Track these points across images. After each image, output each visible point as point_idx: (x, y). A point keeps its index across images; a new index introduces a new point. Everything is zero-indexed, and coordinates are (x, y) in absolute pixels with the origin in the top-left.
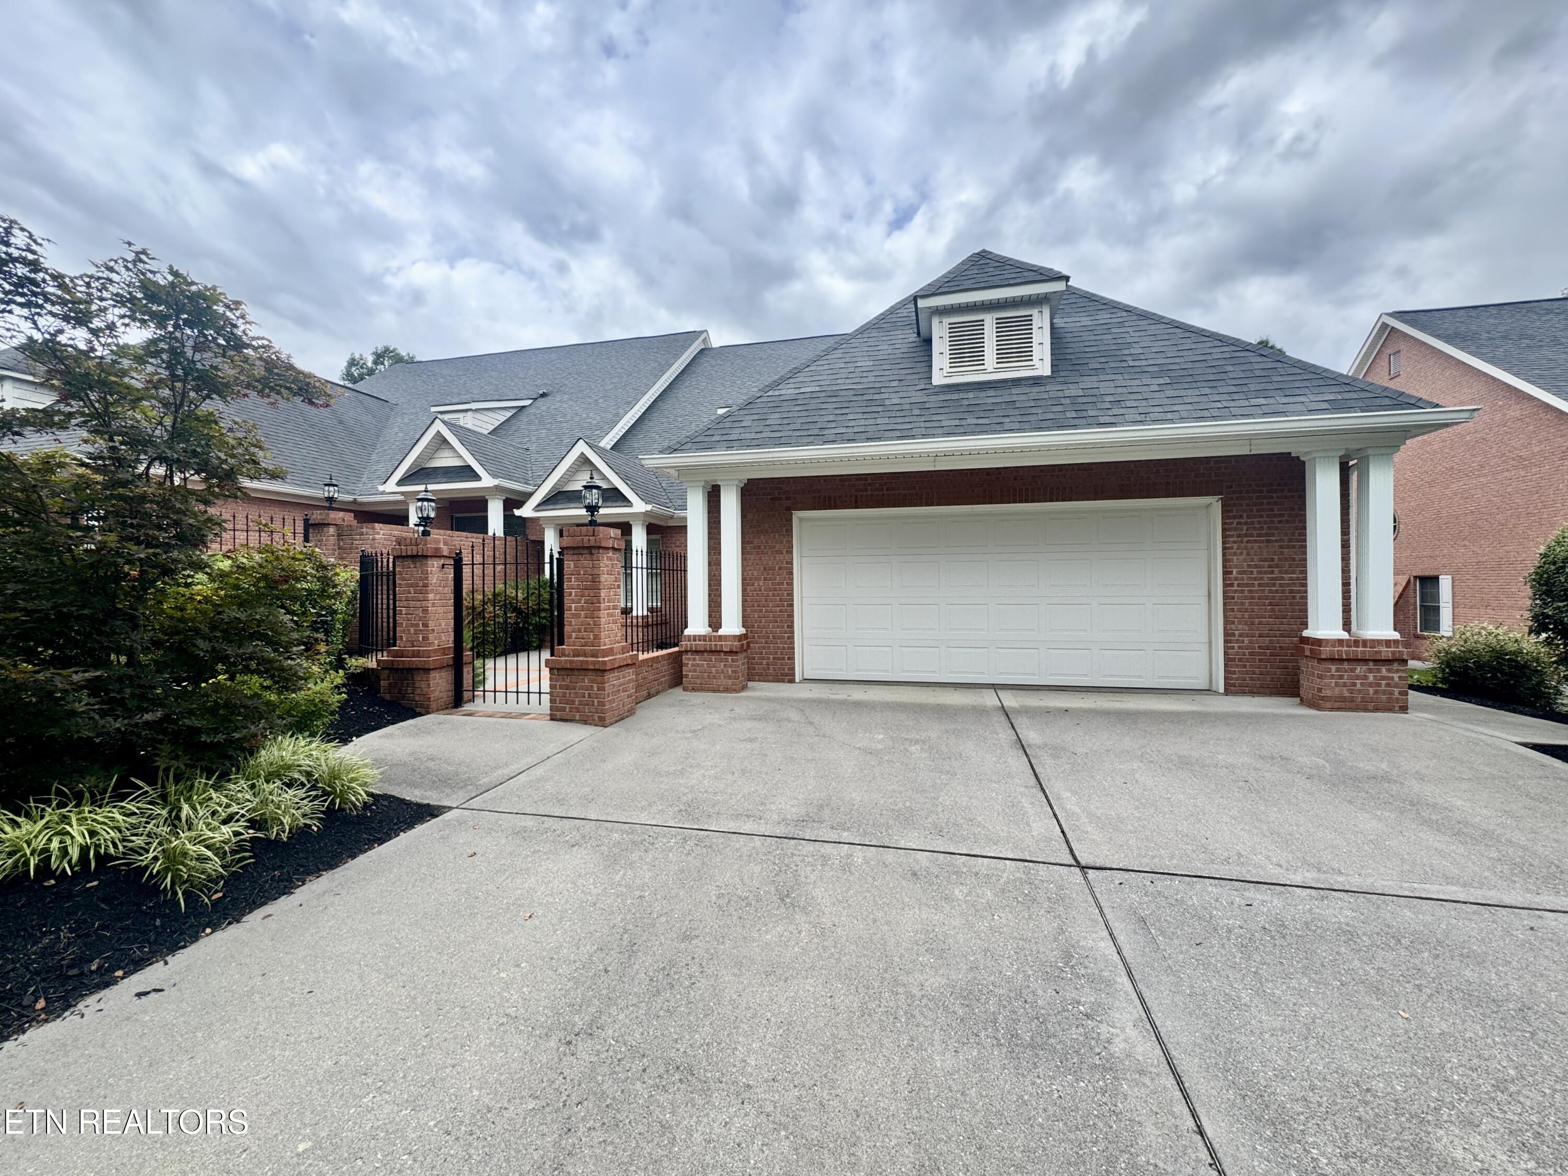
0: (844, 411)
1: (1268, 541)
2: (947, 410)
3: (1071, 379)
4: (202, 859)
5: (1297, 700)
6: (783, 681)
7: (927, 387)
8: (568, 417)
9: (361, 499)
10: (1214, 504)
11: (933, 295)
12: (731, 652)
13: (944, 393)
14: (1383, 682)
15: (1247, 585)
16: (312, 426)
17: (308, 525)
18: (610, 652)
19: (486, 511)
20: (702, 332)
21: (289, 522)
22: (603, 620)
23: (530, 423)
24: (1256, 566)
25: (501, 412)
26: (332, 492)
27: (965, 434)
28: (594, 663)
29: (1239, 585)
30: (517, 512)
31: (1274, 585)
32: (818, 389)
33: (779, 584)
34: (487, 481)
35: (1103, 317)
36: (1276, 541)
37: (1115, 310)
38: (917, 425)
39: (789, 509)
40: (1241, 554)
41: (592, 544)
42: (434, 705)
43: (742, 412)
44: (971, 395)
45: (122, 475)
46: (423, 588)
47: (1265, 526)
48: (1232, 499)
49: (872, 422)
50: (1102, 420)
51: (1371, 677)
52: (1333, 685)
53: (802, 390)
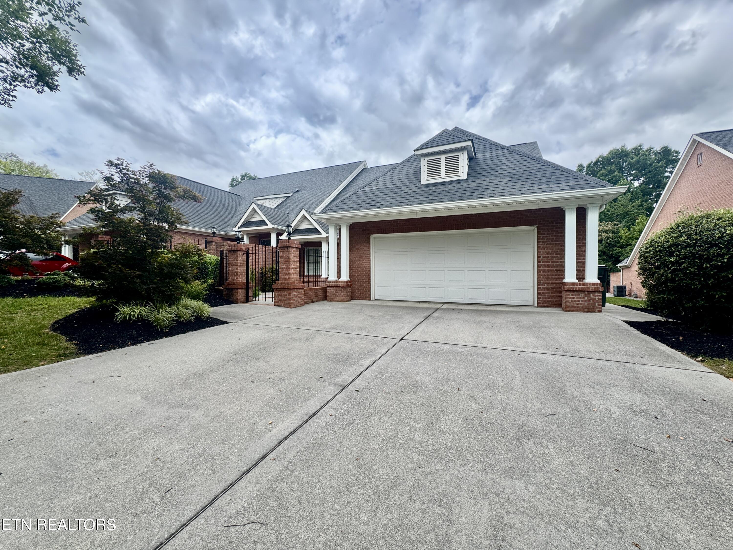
0: (386, 196)
1: (555, 244)
2: (423, 194)
3: (474, 180)
4: (163, 320)
5: (561, 309)
6: (366, 300)
7: (419, 185)
8: (305, 200)
9: (229, 234)
10: (534, 228)
11: (421, 149)
12: (343, 287)
13: (424, 187)
14: (591, 300)
15: (546, 262)
16: (213, 207)
17: (206, 242)
18: (294, 283)
19: (270, 238)
20: (363, 162)
21: (200, 240)
22: (291, 272)
23: (290, 203)
24: (550, 254)
25: (280, 199)
26: (214, 230)
27: (426, 203)
28: (287, 286)
29: (543, 262)
30: (280, 238)
31: (558, 262)
32: (379, 187)
33: (365, 262)
34: (270, 226)
35: (497, 153)
36: (559, 244)
37: (503, 150)
38: (410, 200)
39: (369, 234)
40: (544, 249)
41: (288, 246)
42: (239, 301)
43: (351, 197)
44: (434, 188)
45: (148, 223)
46: (236, 261)
47: (555, 238)
48: (541, 227)
49: (394, 200)
50: (478, 196)
51: (586, 298)
52: (570, 301)
53: (374, 188)
